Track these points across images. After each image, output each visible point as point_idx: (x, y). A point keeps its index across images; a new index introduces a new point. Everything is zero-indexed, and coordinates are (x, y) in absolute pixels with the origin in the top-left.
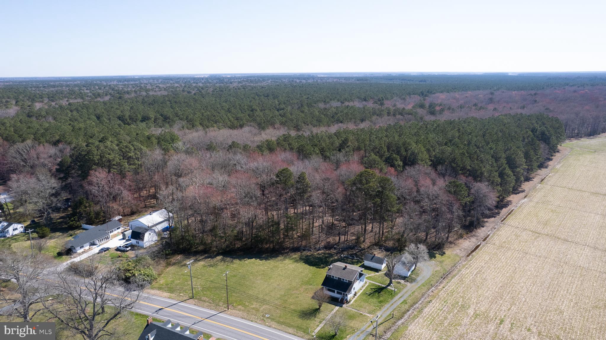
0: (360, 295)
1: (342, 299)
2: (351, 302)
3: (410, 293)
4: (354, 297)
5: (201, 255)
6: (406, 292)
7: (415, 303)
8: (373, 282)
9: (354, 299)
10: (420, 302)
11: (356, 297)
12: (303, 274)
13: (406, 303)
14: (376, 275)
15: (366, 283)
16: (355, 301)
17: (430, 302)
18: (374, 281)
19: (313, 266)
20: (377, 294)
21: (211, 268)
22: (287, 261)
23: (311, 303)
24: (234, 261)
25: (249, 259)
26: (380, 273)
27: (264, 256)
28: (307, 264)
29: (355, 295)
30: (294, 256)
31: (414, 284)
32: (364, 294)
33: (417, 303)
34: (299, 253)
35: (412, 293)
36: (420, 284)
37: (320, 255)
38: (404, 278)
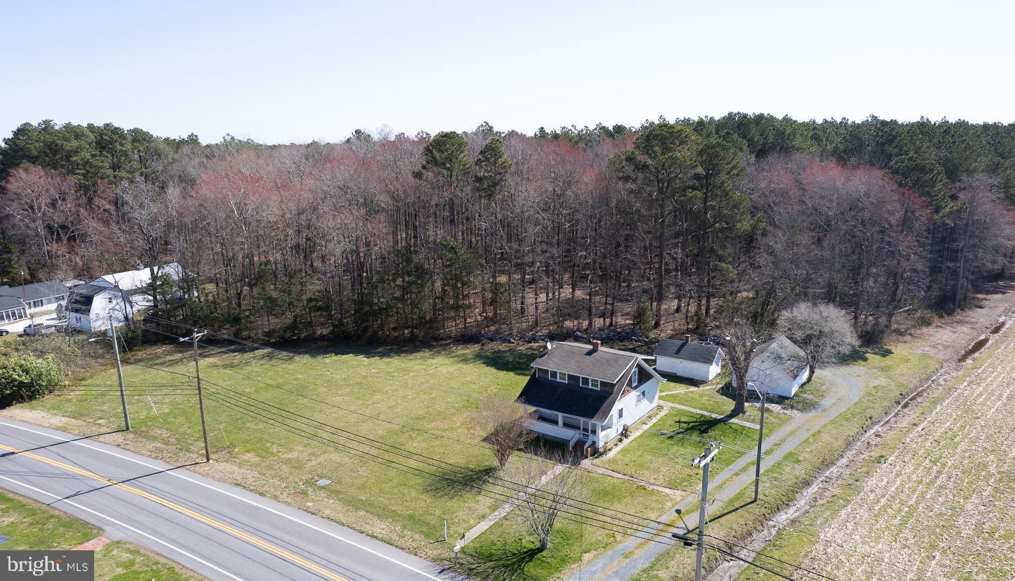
0: (641, 436)
1: (580, 444)
2: (610, 455)
3: (803, 435)
4: (621, 440)
5: (221, 347)
6: (791, 434)
7: (826, 464)
8: (684, 408)
9: (621, 446)
10: (844, 461)
11: (626, 441)
12: (473, 386)
13: (798, 462)
14: (692, 392)
15: (660, 408)
16: (624, 451)
17: (880, 460)
18: (686, 405)
19: (508, 370)
20: (695, 437)
21: (227, 371)
22: (439, 360)
23: (476, 451)
24: (297, 358)
25: (337, 354)
26: (702, 388)
27: (380, 350)
28: (492, 366)
29: (625, 433)
30: (461, 352)
31: (812, 414)
32: (656, 433)
33: (833, 464)
34: (477, 347)
35: (814, 435)
36: (833, 414)
37: (534, 350)
38: (781, 400)
